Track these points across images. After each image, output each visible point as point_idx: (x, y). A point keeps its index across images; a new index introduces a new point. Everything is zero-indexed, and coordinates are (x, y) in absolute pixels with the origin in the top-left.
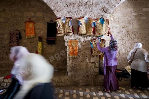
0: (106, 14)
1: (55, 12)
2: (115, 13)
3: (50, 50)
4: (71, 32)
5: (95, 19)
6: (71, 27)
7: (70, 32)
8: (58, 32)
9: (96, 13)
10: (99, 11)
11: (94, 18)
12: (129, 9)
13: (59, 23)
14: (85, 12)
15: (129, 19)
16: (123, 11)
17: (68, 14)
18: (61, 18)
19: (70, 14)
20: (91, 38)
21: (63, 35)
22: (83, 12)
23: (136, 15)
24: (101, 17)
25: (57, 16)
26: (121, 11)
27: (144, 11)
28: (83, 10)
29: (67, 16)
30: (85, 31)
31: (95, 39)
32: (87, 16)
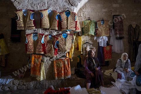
0: (73, 7)
1: (16, 4)
2: (85, 9)
3: (14, 49)
4: (33, 26)
5: (61, 12)
6: (32, 21)
7: (31, 27)
8: (18, 26)
9: (61, 6)
10: (65, 4)
11: (59, 11)
12: (99, 5)
13: (20, 15)
14: (49, 4)
15: (100, 15)
16: (93, 7)
17: (30, 6)
18: (22, 10)
19: (32, 6)
20: (57, 33)
21: (23, 29)
22: (47, 4)
23: (107, 11)
24: (67, 9)
25: (17, 8)
26: (91, 7)
27: (114, 7)
28: (46, 2)
29: (29, 9)
30: (49, 25)
31: (61, 34)
32: (51, 9)
